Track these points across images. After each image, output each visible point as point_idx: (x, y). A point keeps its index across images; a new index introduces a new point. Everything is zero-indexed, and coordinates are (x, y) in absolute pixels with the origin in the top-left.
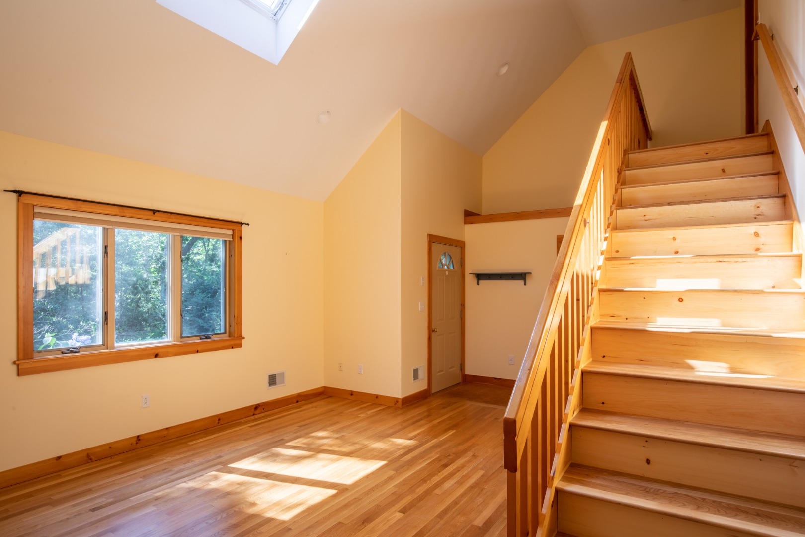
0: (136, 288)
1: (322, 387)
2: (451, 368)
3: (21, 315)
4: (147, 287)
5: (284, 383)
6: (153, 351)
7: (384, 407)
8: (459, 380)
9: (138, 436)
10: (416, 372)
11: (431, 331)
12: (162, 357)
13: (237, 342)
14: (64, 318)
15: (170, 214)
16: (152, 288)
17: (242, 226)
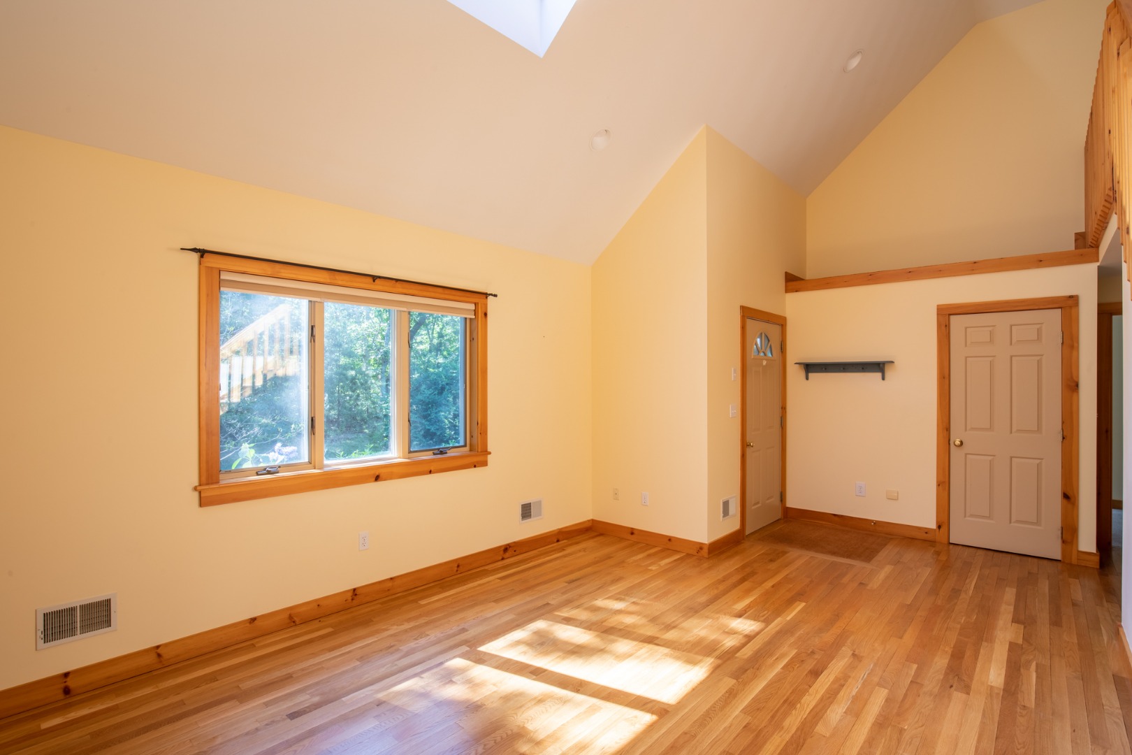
0: (355, 384)
1: (589, 521)
2: (768, 499)
3: (203, 423)
4: (366, 382)
5: (541, 515)
6: (372, 472)
7: (682, 555)
8: (779, 515)
9: (354, 590)
10: (726, 504)
11: (745, 445)
12: (385, 480)
13: (480, 459)
14: (274, 420)
15: (394, 282)
16: (372, 383)
17: (487, 298)
